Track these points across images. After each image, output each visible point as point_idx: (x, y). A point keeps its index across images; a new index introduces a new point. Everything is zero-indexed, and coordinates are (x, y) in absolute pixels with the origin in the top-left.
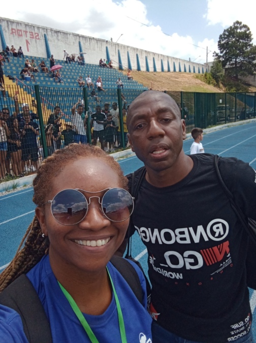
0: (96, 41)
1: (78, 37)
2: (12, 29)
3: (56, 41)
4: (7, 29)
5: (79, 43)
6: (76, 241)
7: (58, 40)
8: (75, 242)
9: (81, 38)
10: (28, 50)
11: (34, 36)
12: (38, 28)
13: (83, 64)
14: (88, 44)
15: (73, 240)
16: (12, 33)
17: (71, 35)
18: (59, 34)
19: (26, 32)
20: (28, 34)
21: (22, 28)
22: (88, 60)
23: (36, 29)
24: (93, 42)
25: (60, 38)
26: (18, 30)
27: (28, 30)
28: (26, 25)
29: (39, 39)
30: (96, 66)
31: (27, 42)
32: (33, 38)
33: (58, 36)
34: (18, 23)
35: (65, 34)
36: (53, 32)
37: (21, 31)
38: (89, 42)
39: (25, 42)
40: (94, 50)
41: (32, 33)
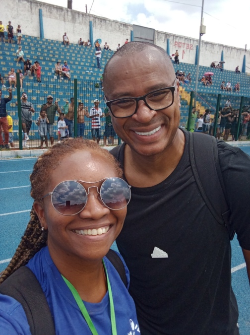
0: (236, 50)
1: (222, 47)
2: (176, 42)
3: (204, 50)
4: (172, 42)
5: (222, 52)
6: (77, 231)
7: (206, 50)
8: (75, 232)
9: (224, 48)
10: (183, 58)
11: (189, 47)
12: (194, 40)
13: (222, 70)
14: (229, 53)
15: (74, 230)
16: (175, 44)
17: (217, 46)
18: (208, 45)
19: (184, 44)
20: (186, 45)
21: (182, 41)
22: (226, 67)
23: (192, 42)
24: (234, 51)
25: (208, 48)
26: (179, 43)
27: (186, 42)
28: (186, 38)
29: (192, 49)
30: (232, 72)
31: (183, 52)
32: (188, 48)
33: (206, 46)
34: (181, 37)
35: (213, 44)
36: (204, 43)
37: (181, 43)
38: (230, 51)
39: (182, 51)
40: (233, 58)
41: (188, 44)
